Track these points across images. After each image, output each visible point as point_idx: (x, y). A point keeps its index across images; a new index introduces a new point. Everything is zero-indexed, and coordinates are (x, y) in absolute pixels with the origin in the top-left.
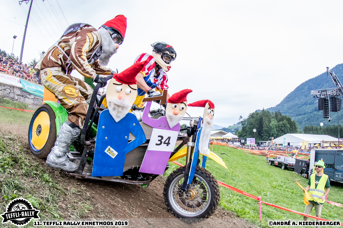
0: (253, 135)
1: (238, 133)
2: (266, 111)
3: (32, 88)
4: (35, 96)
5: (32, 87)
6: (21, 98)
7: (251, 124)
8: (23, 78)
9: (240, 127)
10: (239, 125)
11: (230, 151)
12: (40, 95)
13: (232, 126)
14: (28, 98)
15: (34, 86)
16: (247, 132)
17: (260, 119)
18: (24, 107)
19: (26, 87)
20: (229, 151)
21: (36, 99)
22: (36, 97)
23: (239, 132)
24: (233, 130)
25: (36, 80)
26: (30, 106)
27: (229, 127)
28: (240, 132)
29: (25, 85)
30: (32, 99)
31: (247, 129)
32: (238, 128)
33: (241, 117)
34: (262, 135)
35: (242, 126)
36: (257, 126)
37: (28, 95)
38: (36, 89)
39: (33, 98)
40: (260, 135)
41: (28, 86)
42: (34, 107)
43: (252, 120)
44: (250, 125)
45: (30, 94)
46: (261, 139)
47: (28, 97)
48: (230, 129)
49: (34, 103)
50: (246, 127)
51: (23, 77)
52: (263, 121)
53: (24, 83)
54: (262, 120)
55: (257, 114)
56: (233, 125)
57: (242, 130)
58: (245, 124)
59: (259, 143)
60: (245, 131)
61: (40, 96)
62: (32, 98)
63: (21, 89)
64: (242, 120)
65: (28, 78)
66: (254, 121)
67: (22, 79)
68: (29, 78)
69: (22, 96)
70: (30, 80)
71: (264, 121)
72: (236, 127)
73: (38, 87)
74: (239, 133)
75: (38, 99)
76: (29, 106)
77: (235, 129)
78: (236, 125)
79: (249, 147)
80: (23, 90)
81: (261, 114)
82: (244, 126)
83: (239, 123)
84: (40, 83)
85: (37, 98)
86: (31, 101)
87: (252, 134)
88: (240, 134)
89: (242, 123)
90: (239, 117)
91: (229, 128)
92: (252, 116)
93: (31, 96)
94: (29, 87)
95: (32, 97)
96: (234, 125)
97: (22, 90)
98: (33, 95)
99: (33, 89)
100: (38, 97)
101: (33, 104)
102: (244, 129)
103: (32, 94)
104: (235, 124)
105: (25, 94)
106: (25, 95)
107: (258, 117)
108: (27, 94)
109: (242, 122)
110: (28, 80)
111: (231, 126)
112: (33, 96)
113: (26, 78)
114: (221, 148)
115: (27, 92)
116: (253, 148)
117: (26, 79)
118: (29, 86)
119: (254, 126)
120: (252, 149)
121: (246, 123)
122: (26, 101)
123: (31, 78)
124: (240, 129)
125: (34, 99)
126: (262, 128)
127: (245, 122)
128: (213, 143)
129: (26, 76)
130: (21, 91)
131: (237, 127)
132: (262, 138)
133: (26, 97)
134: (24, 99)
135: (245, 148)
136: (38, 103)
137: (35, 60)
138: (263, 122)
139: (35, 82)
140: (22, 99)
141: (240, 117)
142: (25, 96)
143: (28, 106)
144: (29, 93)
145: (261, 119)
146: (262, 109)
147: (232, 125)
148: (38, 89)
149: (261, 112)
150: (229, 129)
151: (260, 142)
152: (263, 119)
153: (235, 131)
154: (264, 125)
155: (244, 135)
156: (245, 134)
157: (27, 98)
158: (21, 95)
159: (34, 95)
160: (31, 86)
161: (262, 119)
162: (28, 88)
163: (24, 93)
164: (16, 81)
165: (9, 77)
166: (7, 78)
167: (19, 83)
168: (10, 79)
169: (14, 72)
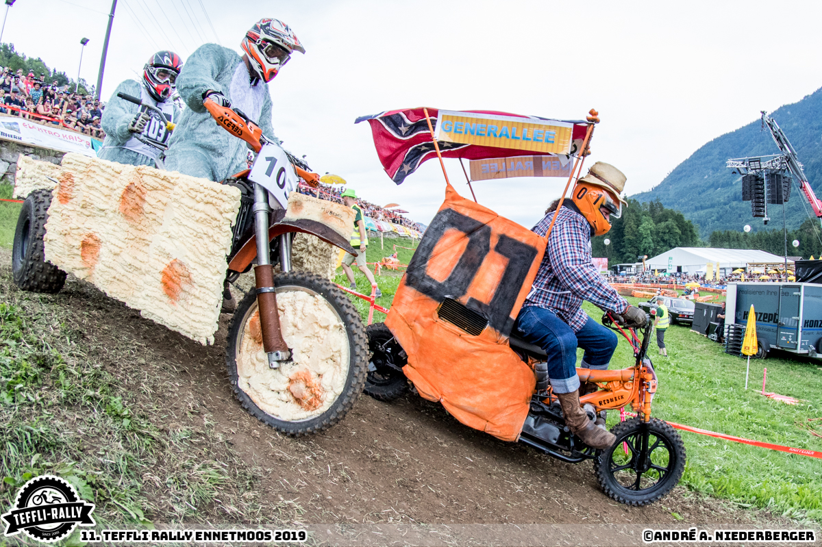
0: (604, 251)
2: (630, 201)
8: (100, 137)
34: (622, 250)
40: (618, 251)
46: (620, 259)
51: (99, 135)
52: (624, 222)
67: (97, 138)
87: (602, 248)
126: (623, 237)
132: (622, 258)
151: (618, 265)
154: (626, 230)
164: (84, 143)
165: (68, 136)
166: (61, 137)
167: (90, 148)
168: (69, 140)
169: (79, 123)
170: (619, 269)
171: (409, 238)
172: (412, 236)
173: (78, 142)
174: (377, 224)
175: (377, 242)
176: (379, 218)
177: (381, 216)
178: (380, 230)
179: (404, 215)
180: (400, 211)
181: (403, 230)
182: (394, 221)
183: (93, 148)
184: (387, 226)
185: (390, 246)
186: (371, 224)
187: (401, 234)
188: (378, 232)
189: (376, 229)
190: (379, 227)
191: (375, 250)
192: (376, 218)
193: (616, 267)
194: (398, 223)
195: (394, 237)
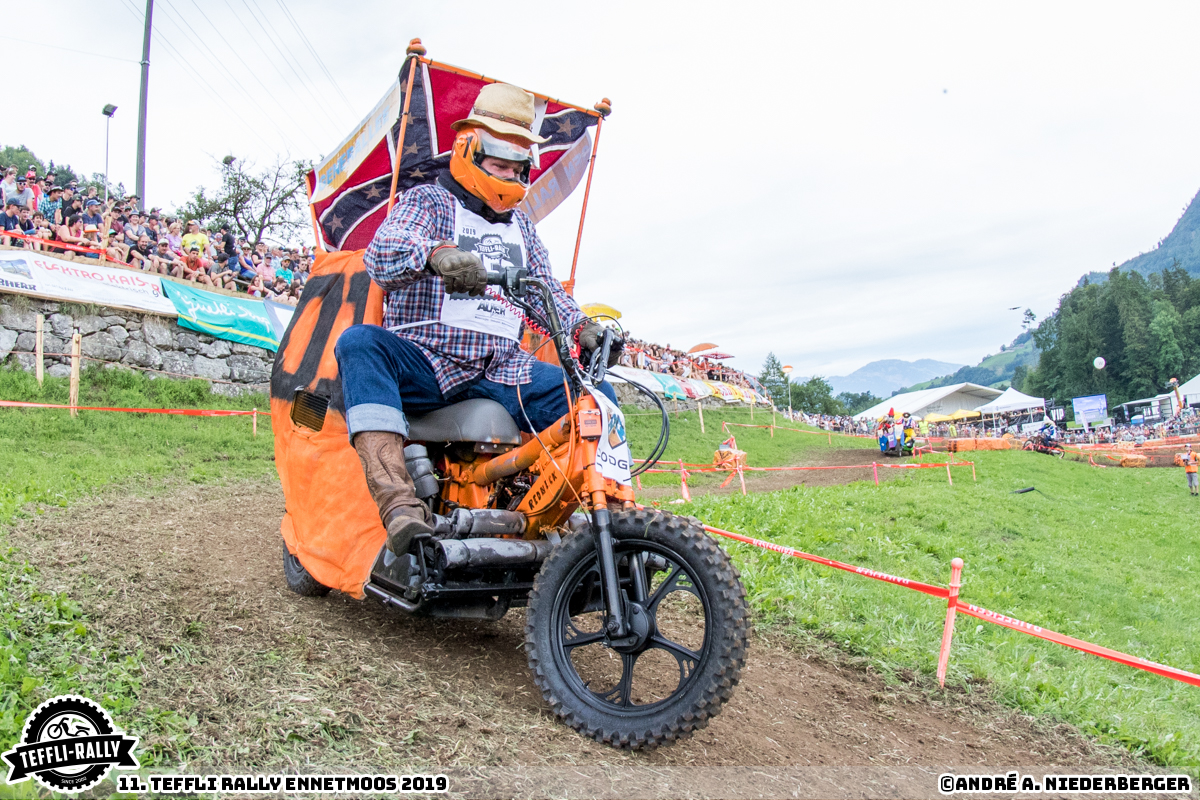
0: (1090, 381)
1: (1025, 380)
2: (1125, 275)
3: (216, 313)
4: (233, 342)
5: (214, 310)
6: (177, 357)
7: (1076, 339)
8: (175, 275)
9: (1026, 354)
10: (1021, 350)
11: (1038, 471)
12: (253, 336)
13: (996, 356)
14: (205, 355)
15: (222, 305)
16: (1061, 374)
17: (1108, 310)
18: (192, 395)
19: (190, 310)
20: (1033, 471)
21: (240, 357)
22: (237, 348)
23: (1032, 377)
24: (1000, 372)
25: (227, 278)
26: (217, 389)
27: (984, 359)
28: (1035, 375)
29: (188, 303)
30: (220, 357)
31: (1060, 360)
32: (1021, 362)
33: (1031, 314)
34: (1124, 374)
35: (1041, 351)
36: (1099, 341)
37: (202, 345)
38: (232, 313)
39: (227, 352)
40: (1117, 376)
41: (198, 306)
42: (234, 390)
43: (1075, 322)
44: (1070, 340)
45: (211, 338)
46: (1121, 391)
47: (204, 351)
48: (991, 369)
49: (232, 373)
50: (1054, 353)
51: (173, 271)
52: (1119, 318)
53: (178, 293)
54: (1117, 313)
55: (1092, 292)
56: (999, 351)
57: (1042, 367)
58: (1048, 340)
59: (1120, 412)
60: (1052, 367)
61: (254, 340)
62: (219, 353)
63: (172, 320)
64: (1035, 325)
65: (195, 273)
66: (1086, 323)
67: (171, 278)
68: (197, 273)
69: (181, 349)
70: (201, 278)
71: (1123, 315)
72: (1011, 359)
73: (240, 308)
74: (1030, 381)
75: (246, 353)
76: (214, 389)
77: (1009, 368)
78: (1011, 347)
79: (1091, 437)
80: (179, 323)
81: (1107, 290)
82: (1048, 349)
83: (1021, 340)
84: (243, 288)
85: (242, 353)
86: (221, 368)
87: (1086, 375)
88: (1036, 386)
89: (1039, 337)
90: (1023, 317)
91: (985, 366)
92: (1072, 304)
93: (215, 347)
94: (203, 309)
95: (222, 348)
96: (1003, 349)
97: (178, 326)
98: (223, 340)
99: (223, 316)
100: (245, 349)
101: (230, 378)
102: (1047, 361)
103: (219, 339)
104: (1007, 345)
105: (190, 340)
106: (192, 345)
107: (1098, 303)
108: (201, 338)
109: (1034, 334)
110: (194, 279)
111: (993, 354)
112: (223, 343)
113: (186, 275)
114: (998, 462)
115: (199, 333)
116: (1106, 436)
117: (184, 278)
118: (201, 304)
119: (1088, 343)
120: (1104, 441)
121: (1054, 337)
122: (197, 368)
123: (207, 270)
124: (1033, 365)
125: (228, 356)
126: (1122, 348)
127: (1050, 333)
128: (959, 447)
129: (185, 265)
130: (172, 331)
131: (1017, 356)
132: (1126, 389)
133: (198, 351)
134: (189, 360)
135: (1072, 440)
136: (249, 373)
137: (202, 195)
138: (1120, 321)
139: (224, 284)
140: (181, 362)
141: (1026, 313)
142: (193, 349)
143: (208, 390)
144: (207, 334)
145: (1113, 309)
146: (1107, 269)
147: (995, 351)
148: (241, 316)
149: (1107, 279)
150: (986, 370)
151: (1124, 405)
152: (1120, 307)
153: (1011, 373)
154: (1126, 333)
155: (1052, 386)
156: (1055, 380)
157: (199, 358)
158: (176, 345)
159: (226, 341)
160: (211, 302)
161: (1116, 307)
162: (199, 313)
163: (189, 335)
164: (149, 288)
165: (117, 278)
166: (106, 280)
167: (162, 296)
168: (120, 284)
169: (135, 253)
170: (1126, 413)
171: (743, 406)
172: (746, 400)
173: (138, 288)
174: (685, 386)
175: (690, 419)
176: (685, 375)
177: (687, 371)
178: (691, 396)
179: (726, 363)
180: (716, 356)
181: (730, 392)
182: (711, 376)
183: (166, 295)
184: (702, 387)
185: (714, 425)
186: (673, 388)
187: (728, 398)
188: (688, 401)
189: (684, 395)
190: (689, 391)
191: (691, 437)
192: (680, 374)
193: (1122, 409)
194: (718, 379)
195: (717, 406)
